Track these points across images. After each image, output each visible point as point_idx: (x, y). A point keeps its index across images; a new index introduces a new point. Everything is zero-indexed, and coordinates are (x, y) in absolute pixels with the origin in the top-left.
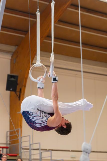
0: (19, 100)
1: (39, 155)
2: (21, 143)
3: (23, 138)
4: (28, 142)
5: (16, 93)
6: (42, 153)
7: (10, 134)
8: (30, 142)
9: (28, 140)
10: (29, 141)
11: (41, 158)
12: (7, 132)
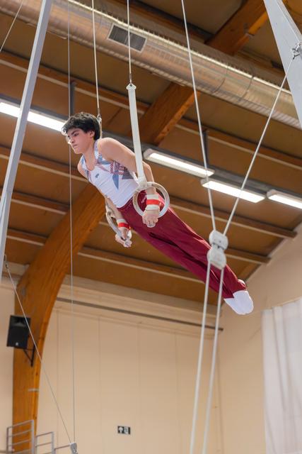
0: (32, 365)
2: (36, 447)
3: (38, 438)
4: (50, 445)
5: (26, 353)
7: (14, 432)
8: (53, 445)
9: (50, 441)
10: (52, 443)
12: (8, 429)
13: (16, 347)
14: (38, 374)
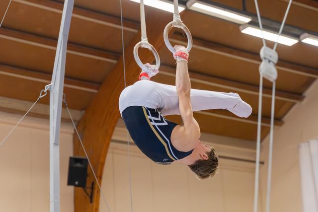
0: (91, 202)
5: (85, 190)
13: (76, 186)
14: (97, 210)
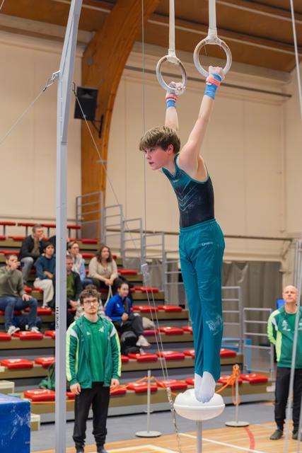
0: (100, 136)
1: (139, 241)
2: (105, 218)
3: (107, 210)
4: (119, 218)
5: (93, 124)
6: (147, 238)
7: (83, 203)
8: (122, 218)
9: (119, 213)
10: (121, 215)
11: (144, 247)
12: (77, 199)
13: (83, 119)
14: (106, 146)
